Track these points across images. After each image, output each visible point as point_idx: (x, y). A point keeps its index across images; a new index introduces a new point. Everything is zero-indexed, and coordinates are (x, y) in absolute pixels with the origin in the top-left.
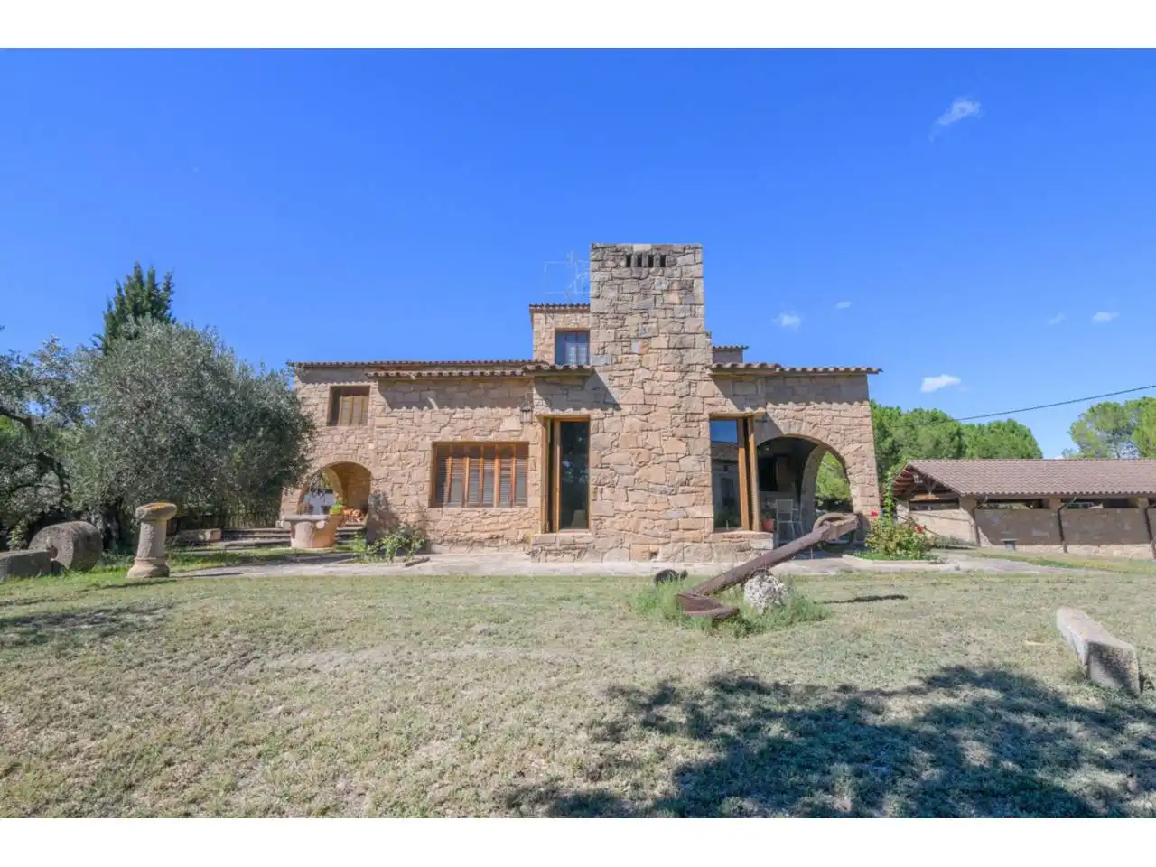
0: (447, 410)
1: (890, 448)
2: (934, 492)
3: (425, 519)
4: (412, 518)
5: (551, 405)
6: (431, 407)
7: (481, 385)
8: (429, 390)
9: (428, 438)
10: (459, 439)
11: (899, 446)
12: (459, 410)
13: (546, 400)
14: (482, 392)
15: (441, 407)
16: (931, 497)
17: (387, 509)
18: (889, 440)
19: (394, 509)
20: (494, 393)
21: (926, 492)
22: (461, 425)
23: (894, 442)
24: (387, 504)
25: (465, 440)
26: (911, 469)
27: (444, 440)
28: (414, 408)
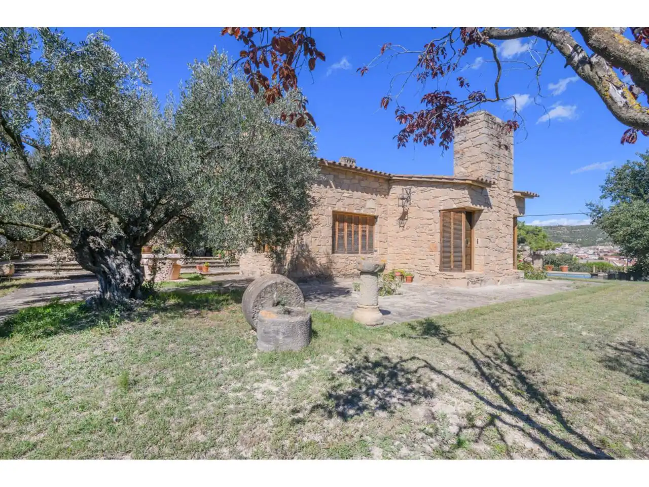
0: (340, 190)
3: (331, 262)
4: (324, 261)
5: (473, 203)
6: (331, 187)
7: (357, 177)
8: (330, 174)
9: (330, 208)
10: (347, 210)
12: (346, 191)
13: (471, 198)
14: (357, 182)
15: (336, 188)
17: (309, 255)
19: (313, 255)
20: (364, 183)
22: (347, 201)
24: (309, 251)
25: (349, 211)
27: (339, 210)
28: (322, 185)
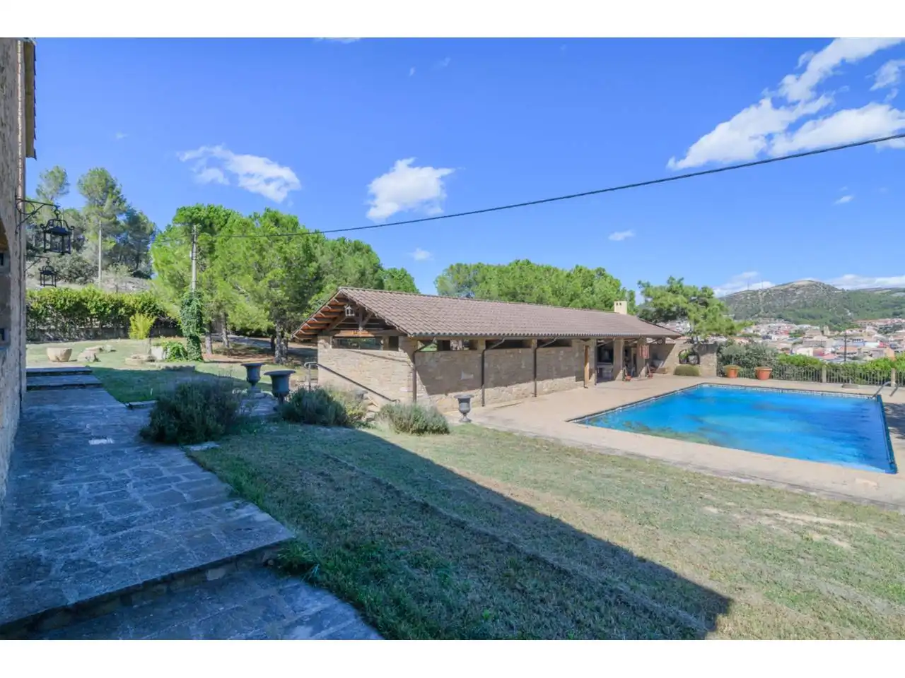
1: (314, 274)
2: (366, 327)
11: (323, 273)
16: (361, 333)
18: (314, 264)
21: (355, 327)
23: (319, 268)
26: (344, 299)
